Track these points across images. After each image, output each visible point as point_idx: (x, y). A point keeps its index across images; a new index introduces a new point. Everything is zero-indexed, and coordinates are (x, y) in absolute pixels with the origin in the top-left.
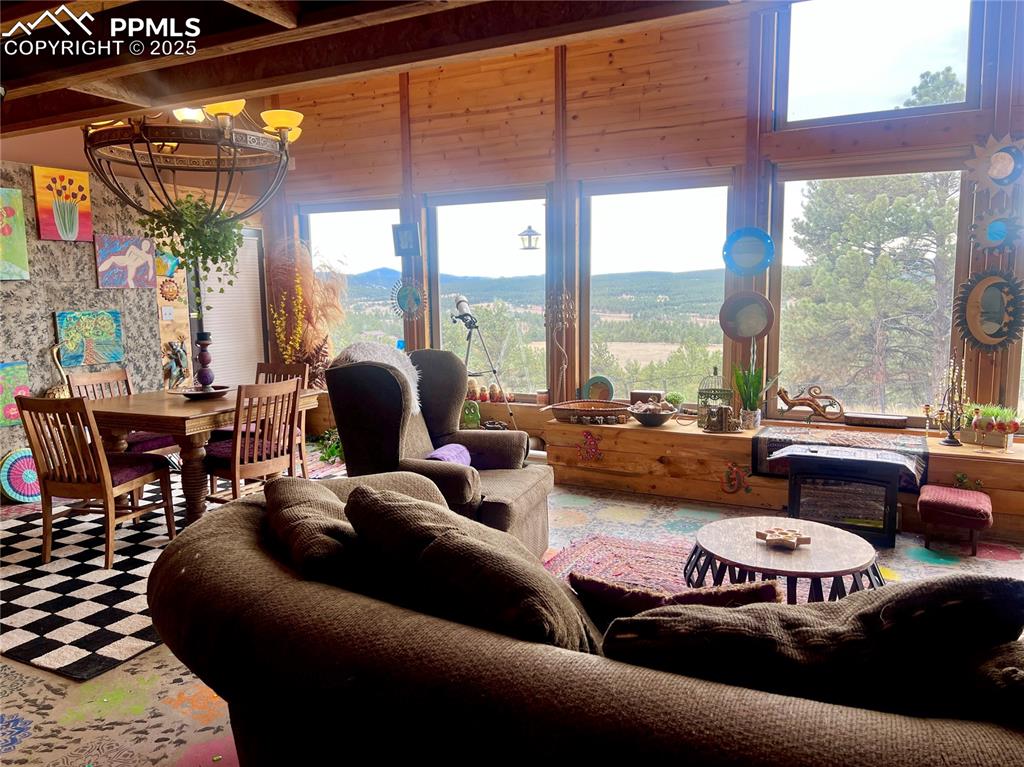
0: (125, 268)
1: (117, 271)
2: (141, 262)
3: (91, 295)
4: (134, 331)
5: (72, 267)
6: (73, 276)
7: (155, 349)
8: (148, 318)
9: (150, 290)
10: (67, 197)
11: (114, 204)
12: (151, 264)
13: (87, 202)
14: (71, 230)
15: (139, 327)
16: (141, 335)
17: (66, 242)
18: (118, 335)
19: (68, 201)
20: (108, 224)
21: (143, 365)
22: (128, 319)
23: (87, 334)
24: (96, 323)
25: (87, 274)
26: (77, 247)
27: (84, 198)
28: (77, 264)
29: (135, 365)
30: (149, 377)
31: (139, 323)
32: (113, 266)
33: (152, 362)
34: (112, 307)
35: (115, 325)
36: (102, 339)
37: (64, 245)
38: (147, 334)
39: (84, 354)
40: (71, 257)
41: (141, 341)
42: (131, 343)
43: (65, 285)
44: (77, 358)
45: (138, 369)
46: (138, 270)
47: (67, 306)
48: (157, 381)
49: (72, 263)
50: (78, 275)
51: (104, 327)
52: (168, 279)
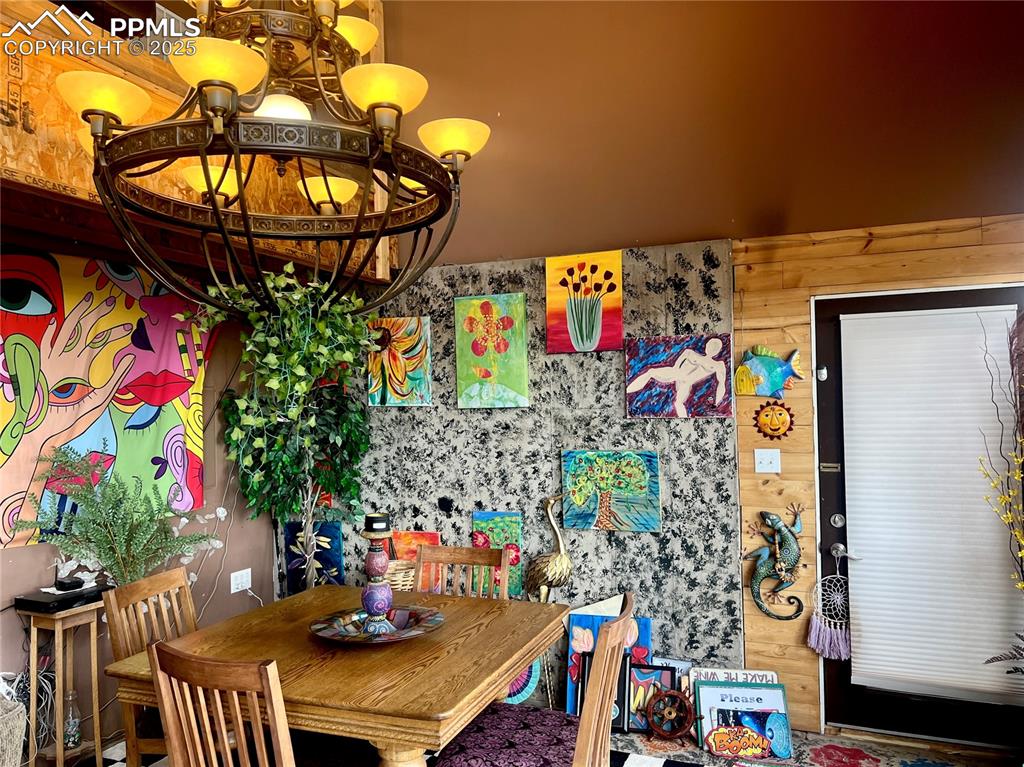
0: (672, 387)
1: (655, 391)
2: (701, 375)
3: (617, 428)
4: (685, 485)
5: (591, 386)
6: (591, 400)
7: (726, 520)
8: (713, 468)
9: (722, 421)
10: (587, 291)
11: (665, 289)
12: (721, 378)
13: (618, 292)
14: (590, 336)
15: (694, 480)
16: (698, 493)
17: (585, 354)
18: (654, 490)
19: (589, 297)
20: (652, 321)
21: (700, 546)
22: (675, 466)
23: (602, 485)
24: (618, 470)
25: (612, 397)
26: (599, 358)
27: (612, 288)
28: (599, 384)
29: (684, 541)
30: (710, 568)
31: (695, 473)
32: (651, 385)
33: (718, 542)
34: (648, 446)
35: (648, 475)
36: (626, 494)
37: (582, 358)
38: (709, 493)
39: (597, 513)
40: (591, 374)
41: (698, 504)
42: (679, 506)
43: (579, 413)
44: (585, 517)
45: (689, 551)
46: (695, 388)
47: (580, 441)
48: (725, 577)
49: (591, 382)
50: (598, 399)
51: (630, 475)
52: (772, 401)
